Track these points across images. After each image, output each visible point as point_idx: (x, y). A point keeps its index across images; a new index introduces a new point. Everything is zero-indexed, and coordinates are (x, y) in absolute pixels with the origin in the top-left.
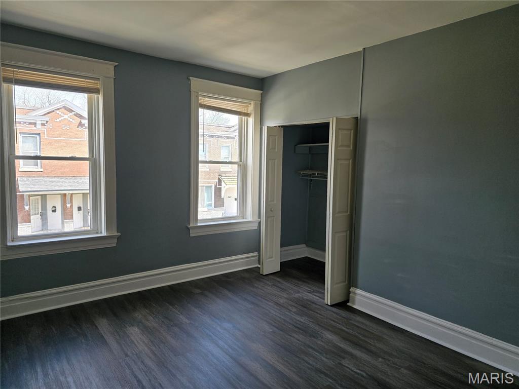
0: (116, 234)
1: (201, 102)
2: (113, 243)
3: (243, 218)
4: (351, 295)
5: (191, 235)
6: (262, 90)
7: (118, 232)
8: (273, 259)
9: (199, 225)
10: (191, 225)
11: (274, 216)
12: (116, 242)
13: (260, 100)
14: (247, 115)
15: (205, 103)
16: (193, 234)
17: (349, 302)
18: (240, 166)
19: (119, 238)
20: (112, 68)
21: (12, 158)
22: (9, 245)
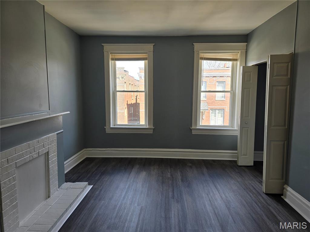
0: (152, 127)
1: (200, 56)
2: (151, 132)
3: (232, 128)
4: (284, 190)
5: (193, 133)
6: (247, 42)
7: (153, 127)
8: (247, 156)
9: (198, 128)
10: (193, 127)
11: (248, 128)
12: (153, 131)
13: (246, 49)
14: (236, 60)
15: (205, 57)
16: (194, 132)
17: (283, 195)
18: (231, 93)
19: (154, 129)
20: (152, 47)
21: (115, 92)
22: (111, 127)
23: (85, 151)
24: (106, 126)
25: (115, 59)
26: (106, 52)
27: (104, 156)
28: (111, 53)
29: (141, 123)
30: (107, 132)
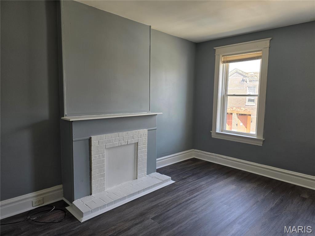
0: (262, 139)
2: (260, 144)
7: (263, 138)
12: (262, 143)
19: (264, 141)
20: (268, 42)
21: (225, 96)
22: (216, 132)
23: (193, 151)
24: (212, 131)
25: (227, 61)
26: (217, 55)
27: (209, 160)
28: (223, 56)
29: (251, 133)
30: (213, 137)
